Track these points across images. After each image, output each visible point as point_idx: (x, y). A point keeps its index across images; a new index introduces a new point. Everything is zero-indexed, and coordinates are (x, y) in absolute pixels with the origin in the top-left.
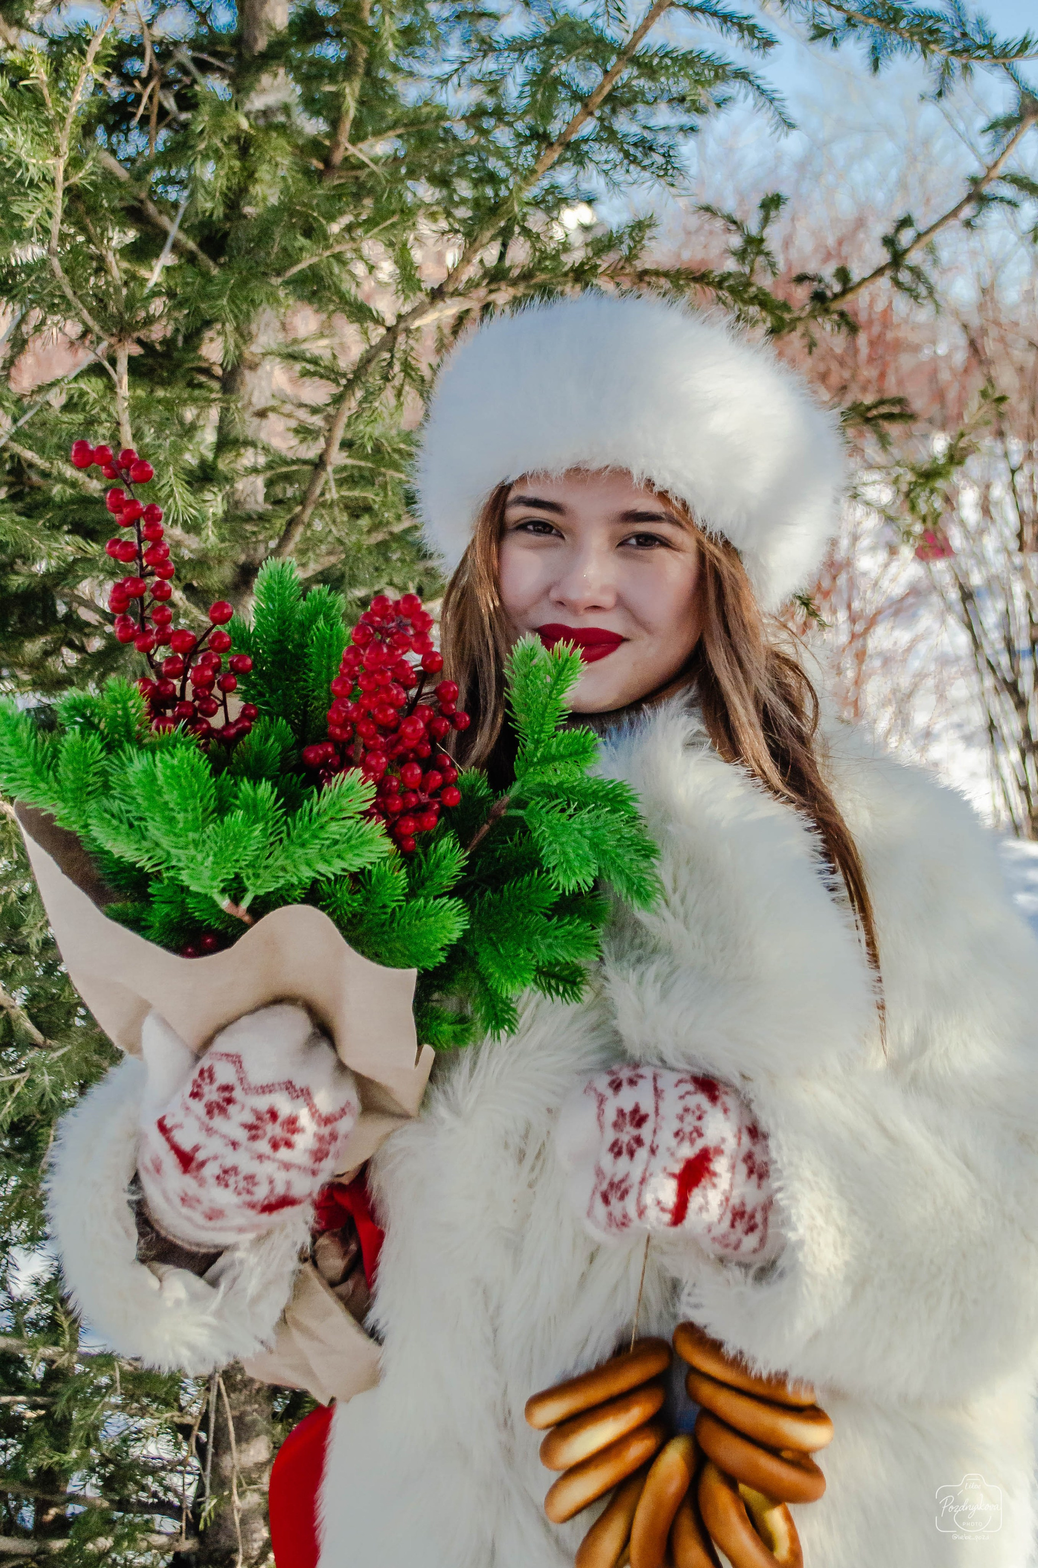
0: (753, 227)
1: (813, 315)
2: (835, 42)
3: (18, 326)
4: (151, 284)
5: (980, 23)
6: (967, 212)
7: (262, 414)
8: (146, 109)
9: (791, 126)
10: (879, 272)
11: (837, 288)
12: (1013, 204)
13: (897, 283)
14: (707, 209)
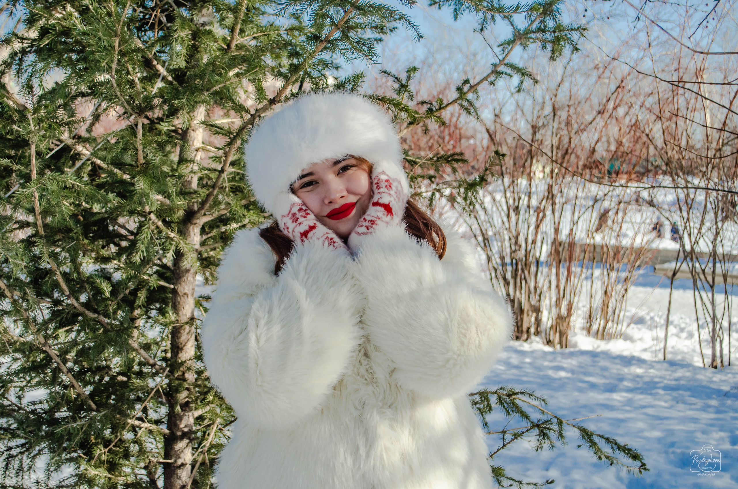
0: (404, 80)
1: (427, 117)
2: (440, 8)
3: (97, 109)
4: (153, 93)
6: (491, 79)
7: (198, 150)
8: (154, 20)
9: (421, 37)
10: (455, 101)
11: (438, 107)
12: (510, 76)
13: (462, 106)
14: (385, 72)
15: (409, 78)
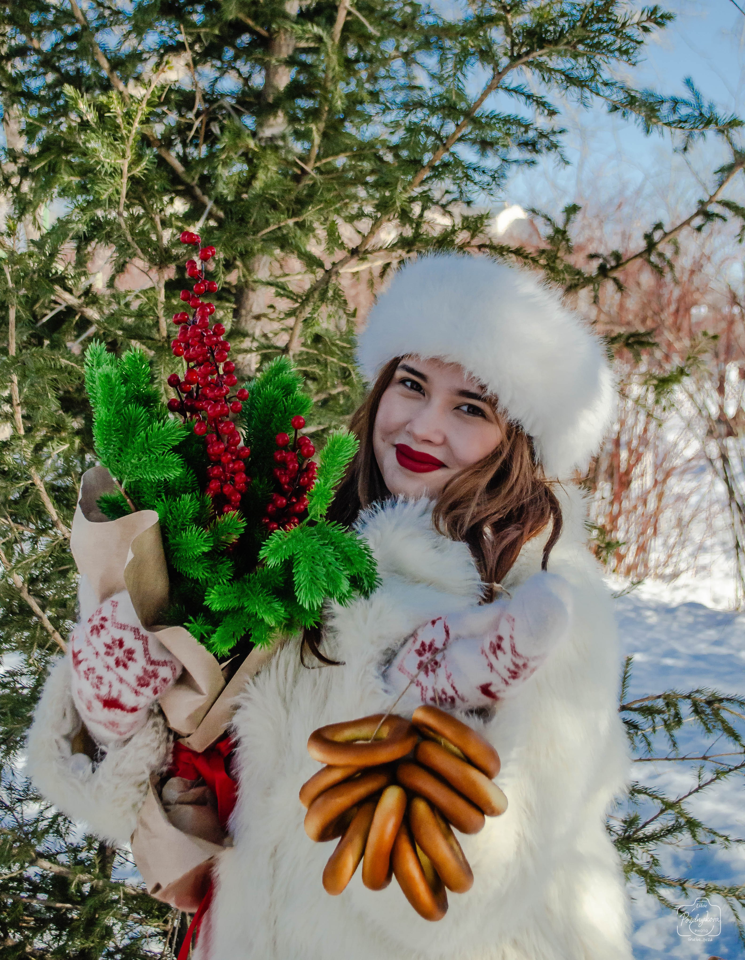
0: (560, 222)
1: (599, 278)
2: (624, 114)
5: (711, 107)
6: (698, 221)
7: (258, 318)
8: (196, 132)
9: (567, 163)
10: (640, 255)
11: (613, 263)
12: (724, 219)
13: (650, 263)
14: (534, 211)
15: (568, 221)
